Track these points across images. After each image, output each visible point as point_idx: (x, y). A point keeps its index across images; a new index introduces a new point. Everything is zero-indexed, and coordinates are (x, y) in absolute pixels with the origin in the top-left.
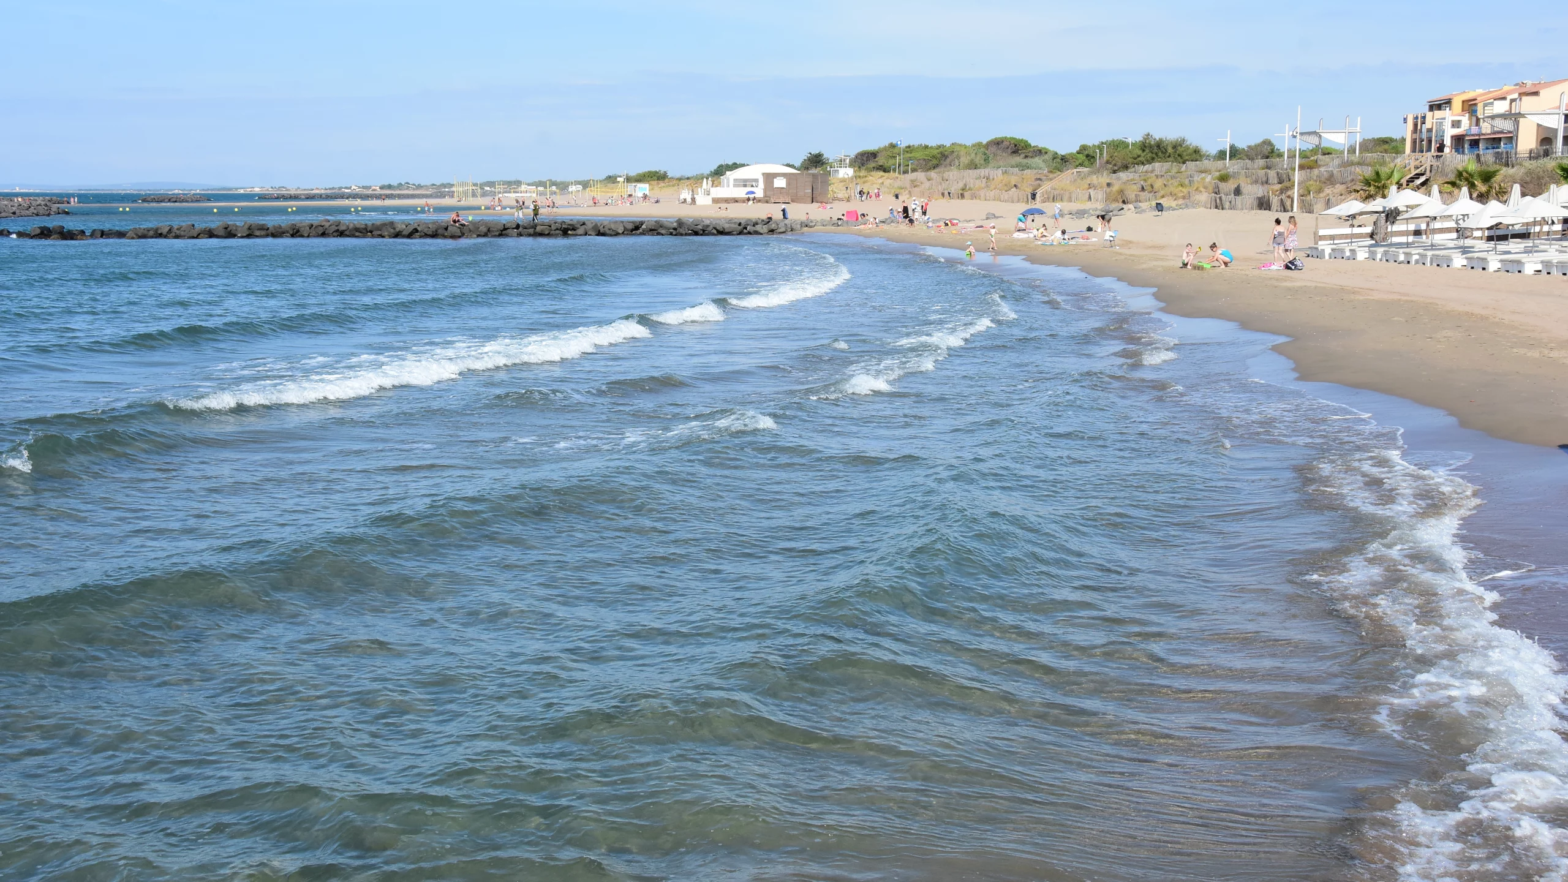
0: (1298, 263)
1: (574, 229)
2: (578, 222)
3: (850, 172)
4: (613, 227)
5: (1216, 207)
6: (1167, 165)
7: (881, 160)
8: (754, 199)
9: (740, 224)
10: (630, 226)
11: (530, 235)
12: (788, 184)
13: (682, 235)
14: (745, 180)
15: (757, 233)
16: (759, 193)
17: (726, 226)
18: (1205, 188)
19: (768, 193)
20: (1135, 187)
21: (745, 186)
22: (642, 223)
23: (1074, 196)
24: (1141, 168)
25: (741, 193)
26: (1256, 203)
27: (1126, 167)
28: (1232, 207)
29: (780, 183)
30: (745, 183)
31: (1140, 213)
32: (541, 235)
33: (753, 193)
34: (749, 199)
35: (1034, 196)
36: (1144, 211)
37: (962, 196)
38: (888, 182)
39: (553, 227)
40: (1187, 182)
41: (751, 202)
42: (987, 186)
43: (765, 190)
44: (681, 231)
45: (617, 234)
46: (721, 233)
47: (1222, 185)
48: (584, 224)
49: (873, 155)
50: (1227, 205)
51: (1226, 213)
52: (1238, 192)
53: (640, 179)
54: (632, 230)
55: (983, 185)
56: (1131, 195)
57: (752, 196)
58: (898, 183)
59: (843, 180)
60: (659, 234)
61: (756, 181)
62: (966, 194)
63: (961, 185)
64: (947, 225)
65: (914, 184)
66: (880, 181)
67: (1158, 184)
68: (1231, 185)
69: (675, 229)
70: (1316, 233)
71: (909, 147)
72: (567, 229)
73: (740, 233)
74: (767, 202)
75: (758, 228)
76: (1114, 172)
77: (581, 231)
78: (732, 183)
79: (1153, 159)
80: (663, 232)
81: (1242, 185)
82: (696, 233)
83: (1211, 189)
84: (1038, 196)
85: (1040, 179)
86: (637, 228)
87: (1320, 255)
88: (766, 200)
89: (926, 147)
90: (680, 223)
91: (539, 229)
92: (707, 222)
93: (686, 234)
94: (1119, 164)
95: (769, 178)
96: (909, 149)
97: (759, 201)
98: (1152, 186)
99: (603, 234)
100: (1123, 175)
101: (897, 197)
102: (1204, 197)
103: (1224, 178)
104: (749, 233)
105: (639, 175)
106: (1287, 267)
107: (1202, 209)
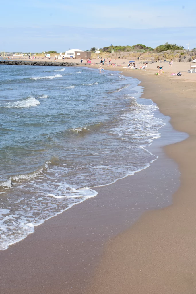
0: (180, 74)
1: (19, 63)
2: (20, 61)
3: (99, 52)
4: (29, 63)
5: (180, 61)
6: (170, 51)
7: (109, 50)
8: (72, 58)
9: (61, 63)
10: (33, 63)
11: (7, 64)
12: (81, 54)
13: (46, 66)
14: (71, 53)
15: (65, 66)
16: (74, 57)
17: (58, 64)
18: (177, 56)
19: (76, 57)
20: (161, 56)
21: (71, 55)
22: (36, 62)
23: (148, 59)
24: (165, 52)
25: (69, 56)
26: (188, 60)
27: (161, 51)
28: (183, 61)
29: (79, 54)
30: (71, 54)
31: (161, 63)
32: (10, 64)
33: (72, 56)
34: (71, 58)
35: (138, 58)
36: (162, 62)
37: (123, 58)
38: (107, 55)
39: (13, 63)
40: (173, 55)
41: (71, 59)
42: (129, 56)
43: (75, 56)
44: (46, 64)
45: (30, 65)
46: (56, 65)
47: (182, 56)
48: (21, 62)
49: (107, 48)
50: (182, 61)
51: (182, 63)
52: (185, 57)
53: (49, 53)
54: (34, 64)
55: (128, 56)
56: (160, 58)
57: (72, 57)
58: (109, 55)
59: (97, 54)
60: (40, 65)
61: (73, 53)
62: (124, 58)
63: (123, 56)
64: (112, 65)
65: (113, 55)
66: (105, 54)
67: (167, 55)
68: (183, 56)
69: (44, 64)
70: (190, 67)
71: (116, 46)
72: (17, 63)
73: (61, 66)
74: (76, 59)
75: (66, 64)
76: (158, 52)
77: (20, 64)
78: (67, 54)
79: (168, 49)
80: (41, 65)
81: (186, 55)
82: (50, 65)
83: (179, 57)
84: (139, 58)
85: (141, 54)
86: (35, 64)
87: (189, 72)
88: (75, 58)
89: (121, 46)
90: (46, 63)
91: (10, 63)
92: (53, 63)
93: (47, 65)
94: (159, 50)
95: (76, 53)
96: (116, 47)
97: (74, 59)
98: (166, 56)
99: (26, 65)
100: (160, 53)
101: (108, 58)
102: (177, 59)
103: (182, 54)
104: (63, 66)
105: (49, 52)
106: (177, 75)
107: (176, 62)
